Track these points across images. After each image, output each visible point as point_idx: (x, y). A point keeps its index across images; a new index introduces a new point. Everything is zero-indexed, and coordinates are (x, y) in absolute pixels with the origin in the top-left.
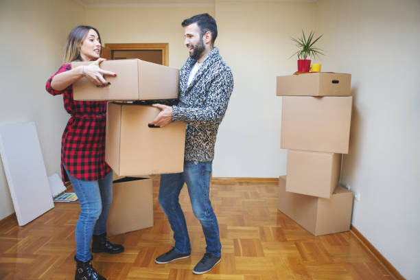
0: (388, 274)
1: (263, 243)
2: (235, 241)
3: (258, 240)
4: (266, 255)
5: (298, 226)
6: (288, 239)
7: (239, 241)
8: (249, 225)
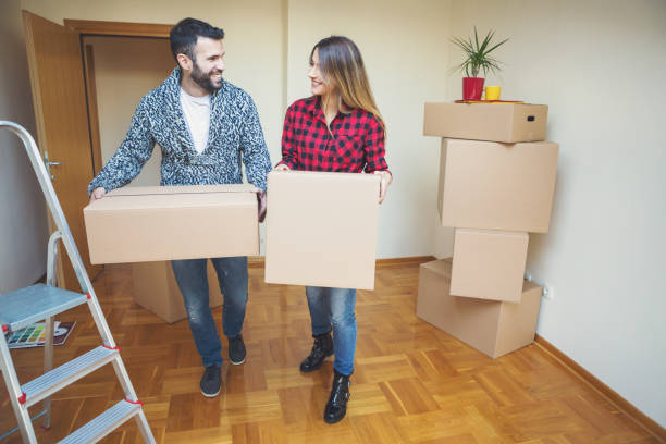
0: (616, 409)
1: (426, 384)
2: (382, 385)
3: (417, 379)
4: (441, 406)
5: (460, 344)
6: (459, 370)
7: (387, 384)
8: (389, 353)
